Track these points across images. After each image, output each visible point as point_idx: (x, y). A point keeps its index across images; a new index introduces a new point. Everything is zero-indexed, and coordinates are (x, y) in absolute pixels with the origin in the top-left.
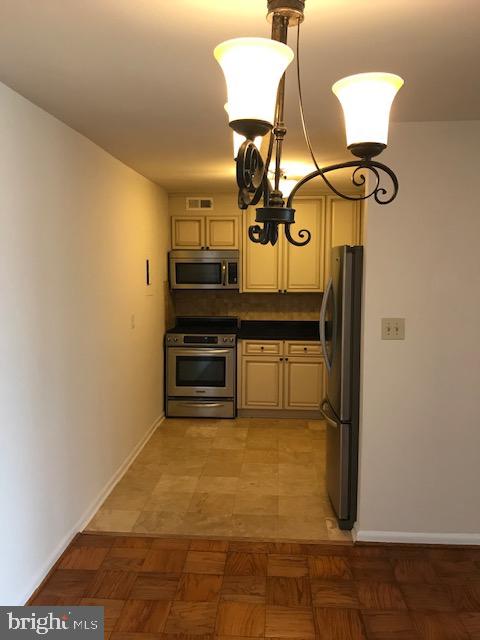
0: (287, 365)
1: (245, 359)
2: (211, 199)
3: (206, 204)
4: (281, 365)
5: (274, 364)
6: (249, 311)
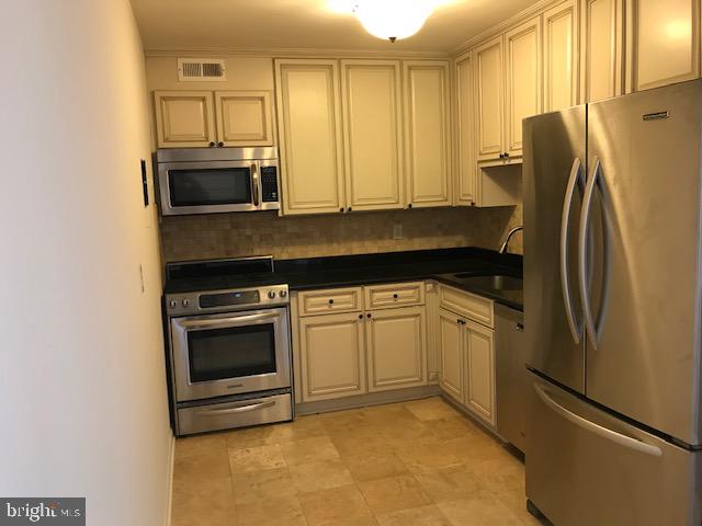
0: (369, 324)
1: (304, 322)
2: (221, 62)
3: (213, 70)
4: (361, 325)
5: (350, 325)
6: (287, 245)
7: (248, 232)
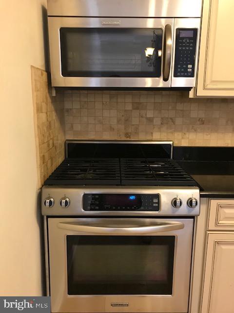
1: (212, 237)
6: (188, 131)
7: (150, 114)
